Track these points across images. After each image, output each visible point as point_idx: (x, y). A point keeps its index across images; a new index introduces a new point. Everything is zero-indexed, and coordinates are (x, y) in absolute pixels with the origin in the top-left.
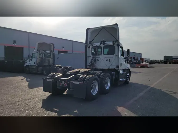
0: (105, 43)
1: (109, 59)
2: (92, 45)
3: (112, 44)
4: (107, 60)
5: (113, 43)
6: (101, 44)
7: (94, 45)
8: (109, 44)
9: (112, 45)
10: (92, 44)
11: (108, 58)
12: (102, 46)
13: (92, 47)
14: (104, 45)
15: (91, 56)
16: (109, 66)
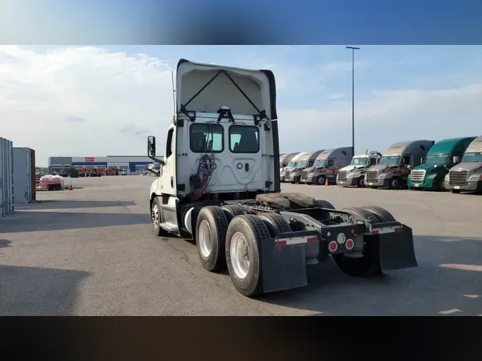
0: (234, 116)
1: (247, 165)
2: (193, 119)
3: (252, 123)
4: (240, 166)
5: (257, 122)
6: (222, 120)
7: (198, 120)
8: (245, 122)
9: (254, 125)
10: (192, 115)
11: (244, 162)
12: (226, 124)
13: (190, 123)
14: (231, 124)
15: (186, 155)
16: (246, 185)
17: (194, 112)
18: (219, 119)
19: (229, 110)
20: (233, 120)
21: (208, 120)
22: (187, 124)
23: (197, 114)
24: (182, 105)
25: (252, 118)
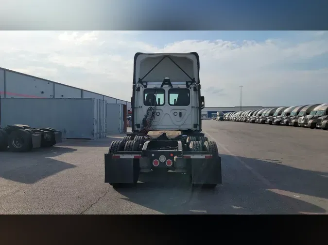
0: (172, 83)
1: (180, 113)
2: (145, 86)
3: (185, 87)
4: (176, 114)
5: (188, 86)
6: (164, 86)
7: (148, 87)
8: (179, 86)
10: (145, 84)
11: (178, 112)
12: (166, 88)
13: (144, 89)
14: (170, 88)
15: (141, 107)
16: (180, 126)
17: (147, 82)
18: (162, 86)
19: (169, 80)
20: (171, 86)
21: (155, 86)
22: (142, 89)
23: (149, 83)
24: (139, 79)
25: (185, 83)
